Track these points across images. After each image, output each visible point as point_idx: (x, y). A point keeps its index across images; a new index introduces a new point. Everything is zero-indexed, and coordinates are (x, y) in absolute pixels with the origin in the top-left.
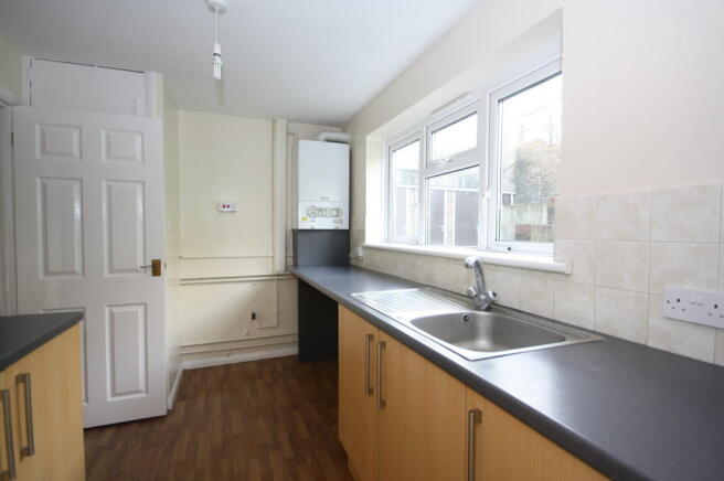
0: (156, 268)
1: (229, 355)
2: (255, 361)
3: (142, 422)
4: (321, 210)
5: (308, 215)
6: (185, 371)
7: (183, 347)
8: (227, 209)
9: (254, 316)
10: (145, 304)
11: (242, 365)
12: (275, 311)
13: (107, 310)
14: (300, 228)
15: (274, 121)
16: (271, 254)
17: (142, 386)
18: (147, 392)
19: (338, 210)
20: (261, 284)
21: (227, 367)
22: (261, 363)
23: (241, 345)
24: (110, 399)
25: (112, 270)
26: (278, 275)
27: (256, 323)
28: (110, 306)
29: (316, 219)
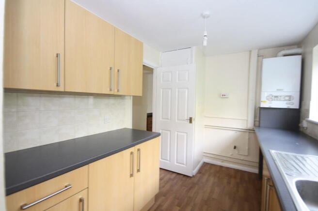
0: (191, 120)
1: (223, 162)
2: (234, 169)
3: (184, 175)
4: (276, 97)
5: (267, 99)
6: (204, 163)
7: (205, 153)
8: (224, 97)
9: (235, 148)
10: (187, 133)
11: (228, 168)
12: (247, 148)
13: (176, 133)
14: (261, 106)
15: (250, 51)
16: (246, 119)
17: (185, 163)
18: (186, 165)
19: (290, 96)
20: (240, 133)
21: (221, 167)
22: (237, 171)
23: (229, 159)
24: (176, 163)
25: (178, 120)
26: (250, 130)
27: (236, 151)
28: (178, 132)
29: (273, 102)
